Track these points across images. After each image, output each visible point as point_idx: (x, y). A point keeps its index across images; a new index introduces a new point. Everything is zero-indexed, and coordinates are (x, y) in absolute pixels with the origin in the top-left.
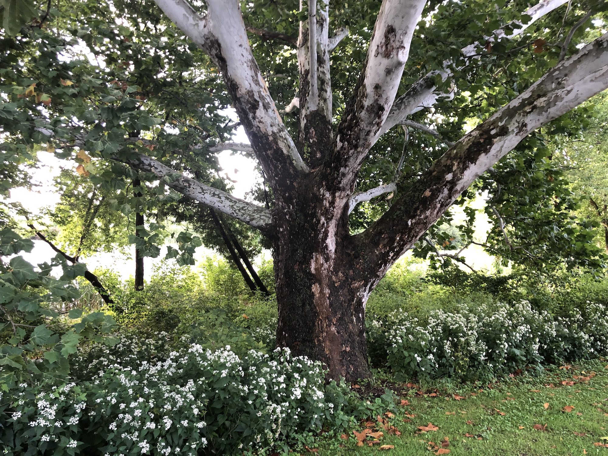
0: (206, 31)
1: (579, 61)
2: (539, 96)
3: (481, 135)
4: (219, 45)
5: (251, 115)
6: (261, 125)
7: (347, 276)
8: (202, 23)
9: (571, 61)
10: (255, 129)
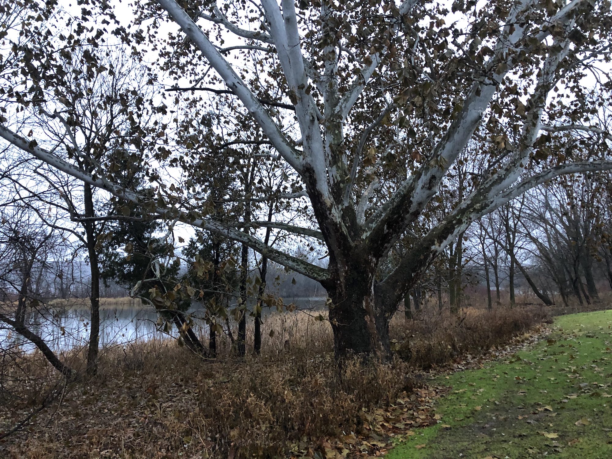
0: (304, 162)
1: (492, 185)
2: (476, 203)
3: (448, 223)
4: (314, 171)
5: (328, 212)
6: (334, 218)
7: (382, 309)
8: (301, 157)
9: (488, 185)
10: (329, 220)
